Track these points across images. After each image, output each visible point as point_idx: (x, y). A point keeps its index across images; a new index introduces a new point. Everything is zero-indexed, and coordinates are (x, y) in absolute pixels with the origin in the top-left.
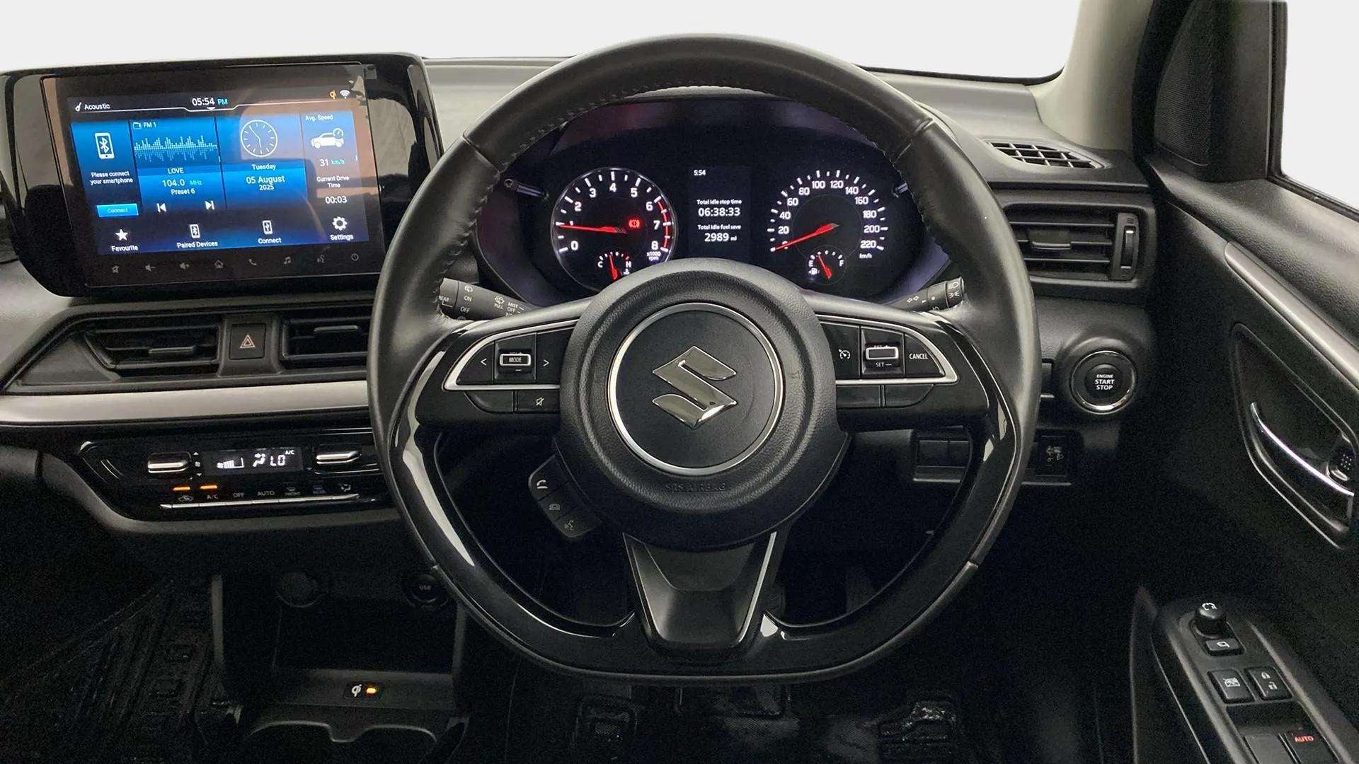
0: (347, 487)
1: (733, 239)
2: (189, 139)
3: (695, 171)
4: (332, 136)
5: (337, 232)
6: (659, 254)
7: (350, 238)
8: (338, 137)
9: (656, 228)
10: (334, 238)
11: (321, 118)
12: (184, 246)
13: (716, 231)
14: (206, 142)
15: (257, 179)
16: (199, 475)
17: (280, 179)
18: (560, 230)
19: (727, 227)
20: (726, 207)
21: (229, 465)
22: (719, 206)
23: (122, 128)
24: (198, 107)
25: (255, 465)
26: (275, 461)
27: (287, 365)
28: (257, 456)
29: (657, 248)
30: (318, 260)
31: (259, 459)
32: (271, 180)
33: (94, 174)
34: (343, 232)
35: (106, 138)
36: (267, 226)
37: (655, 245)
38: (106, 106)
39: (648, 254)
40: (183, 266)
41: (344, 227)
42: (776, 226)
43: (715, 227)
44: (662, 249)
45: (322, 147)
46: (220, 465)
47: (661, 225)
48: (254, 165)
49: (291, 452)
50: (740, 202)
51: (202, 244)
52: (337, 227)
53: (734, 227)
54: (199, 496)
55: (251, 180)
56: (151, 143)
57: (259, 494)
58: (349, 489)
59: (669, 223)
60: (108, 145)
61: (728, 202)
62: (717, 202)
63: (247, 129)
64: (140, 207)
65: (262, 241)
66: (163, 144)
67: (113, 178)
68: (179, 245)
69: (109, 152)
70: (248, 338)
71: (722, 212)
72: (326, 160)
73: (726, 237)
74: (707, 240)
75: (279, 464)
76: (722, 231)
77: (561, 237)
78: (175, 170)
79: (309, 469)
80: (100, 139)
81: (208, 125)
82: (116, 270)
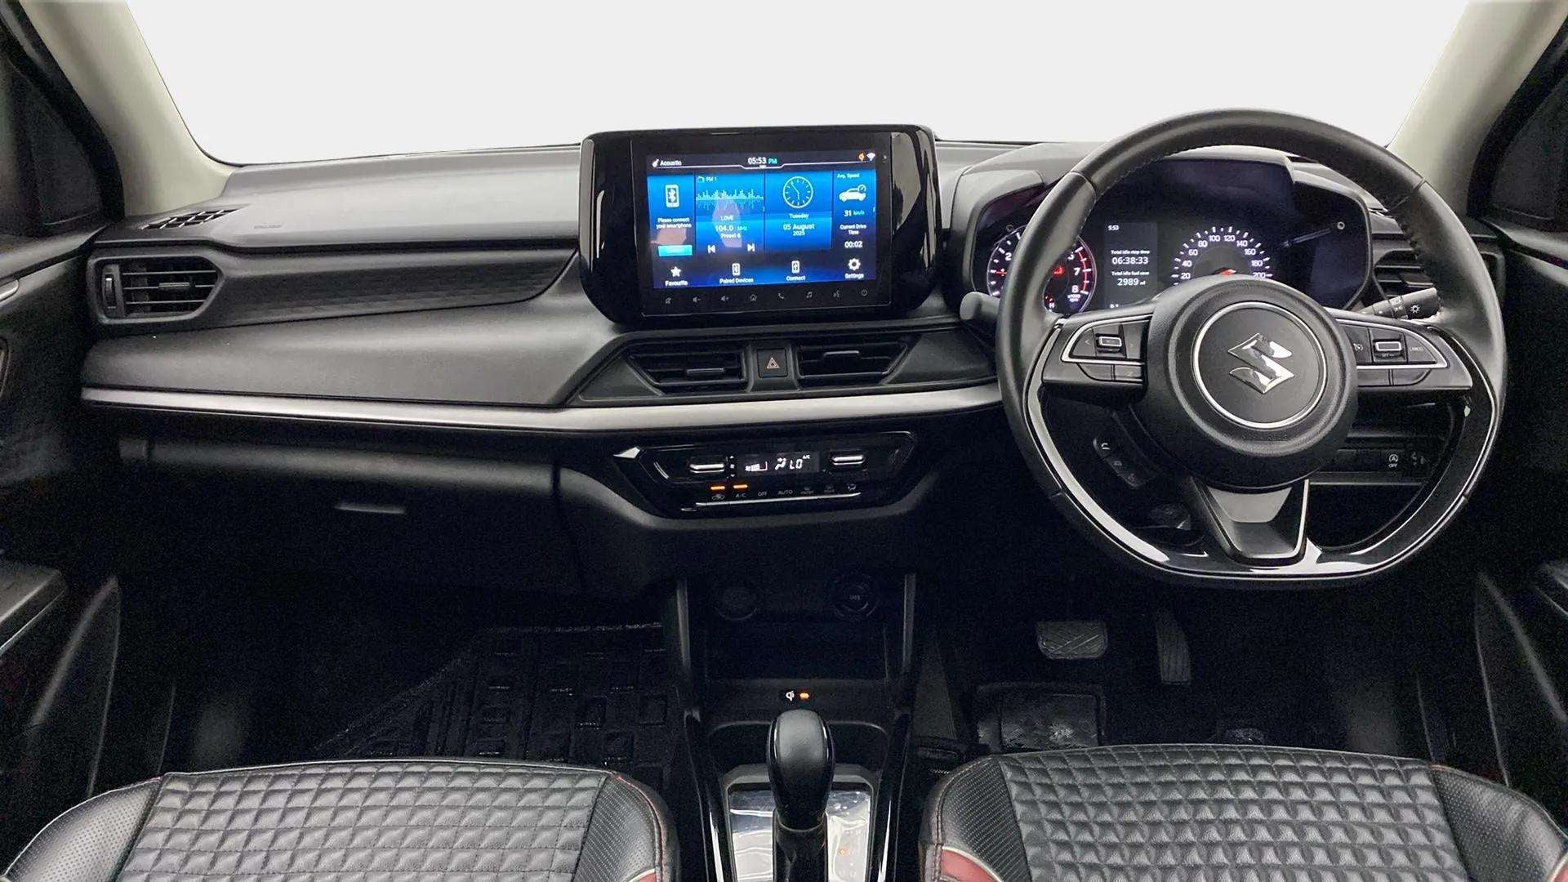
0: (853, 487)
1: (1142, 283)
2: (741, 192)
3: (1110, 227)
4: (856, 191)
5: (851, 272)
6: (1079, 296)
7: (861, 276)
8: (861, 192)
9: (1076, 274)
10: (848, 276)
11: (850, 176)
12: (726, 281)
13: (1128, 277)
14: (755, 195)
15: (792, 226)
16: (732, 476)
17: (811, 227)
18: (993, 277)
19: (1137, 273)
20: (1136, 256)
21: (756, 468)
22: (1131, 256)
23: (688, 181)
24: (752, 166)
25: (776, 468)
26: (794, 465)
27: (804, 384)
28: (780, 460)
29: (1077, 291)
30: (835, 295)
31: (781, 463)
32: (804, 227)
33: (660, 220)
34: (857, 272)
35: (675, 189)
36: (796, 266)
37: (1075, 288)
38: (678, 163)
39: (1069, 297)
40: (723, 299)
41: (857, 267)
42: (1179, 272)
43: (1127, 273)
44: (1082, 292)
45: (847, 201)
46: (748, 469)
47: (1081, 271)
48: (791, 215)
49: (808, 457)
50: (1148, 252)
51: (741, 281)
52: (851, 267)
53: (1143, 273)
54: (729, 494)
55: (787, 227)
56: (711, 194)
57: (780, 493)
58: (854, 488)
59: (1089, 270)
60: (675, 195)
61: (1138, 252)
62: (1129, 252)
63: (789, 184)
64: (694, 249)
65: (790, 279)
66: (720, 196)
67: (676, 223)
68: (721, 281)
69: (675, 201)
70: (772, 360)
71: (1133, 261)
72: (850, 211)
73: (1136, 282)
74: (1120, 284)
75: (797, 467)
76: (1133, 277)
77: (993, 283)
78: (727, 218)
79: (824, 470)
80: (669, 190)
81: (758, 180)
82: (668, 301)
